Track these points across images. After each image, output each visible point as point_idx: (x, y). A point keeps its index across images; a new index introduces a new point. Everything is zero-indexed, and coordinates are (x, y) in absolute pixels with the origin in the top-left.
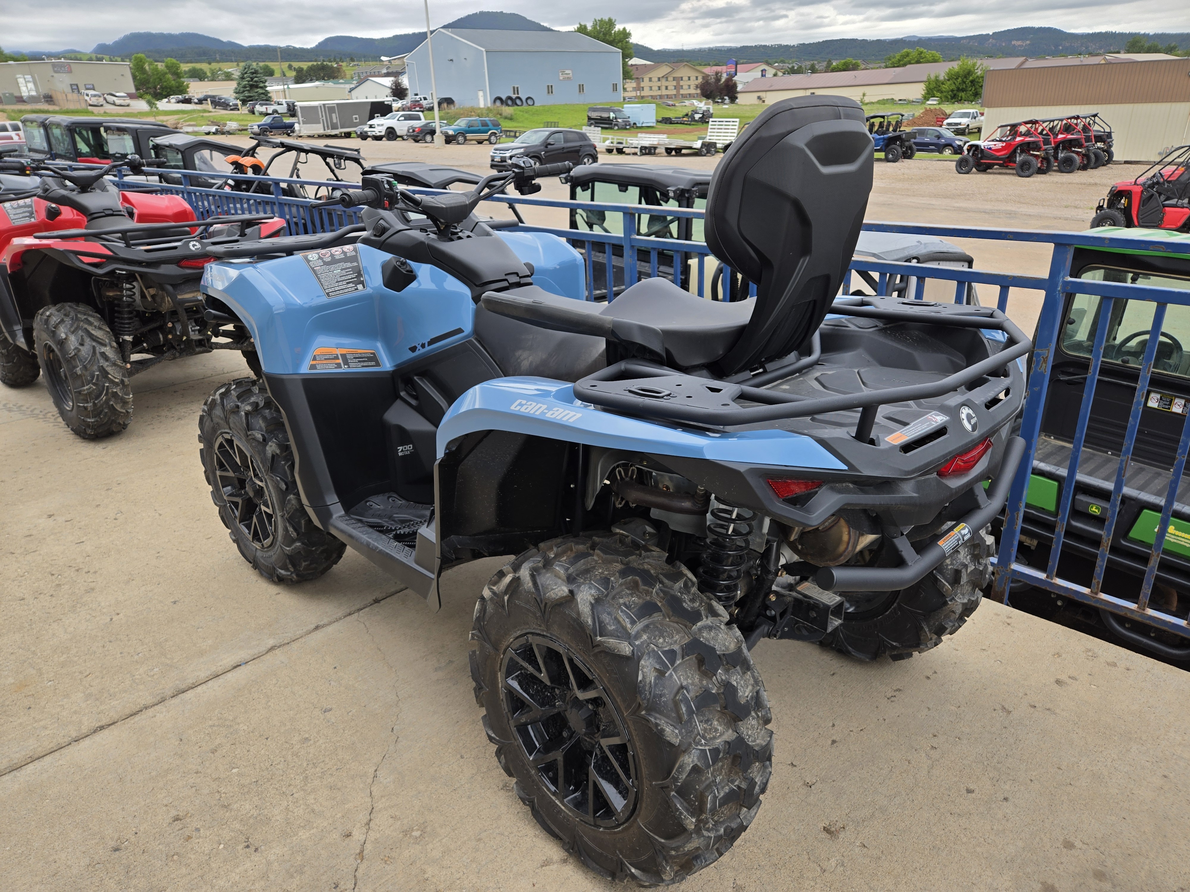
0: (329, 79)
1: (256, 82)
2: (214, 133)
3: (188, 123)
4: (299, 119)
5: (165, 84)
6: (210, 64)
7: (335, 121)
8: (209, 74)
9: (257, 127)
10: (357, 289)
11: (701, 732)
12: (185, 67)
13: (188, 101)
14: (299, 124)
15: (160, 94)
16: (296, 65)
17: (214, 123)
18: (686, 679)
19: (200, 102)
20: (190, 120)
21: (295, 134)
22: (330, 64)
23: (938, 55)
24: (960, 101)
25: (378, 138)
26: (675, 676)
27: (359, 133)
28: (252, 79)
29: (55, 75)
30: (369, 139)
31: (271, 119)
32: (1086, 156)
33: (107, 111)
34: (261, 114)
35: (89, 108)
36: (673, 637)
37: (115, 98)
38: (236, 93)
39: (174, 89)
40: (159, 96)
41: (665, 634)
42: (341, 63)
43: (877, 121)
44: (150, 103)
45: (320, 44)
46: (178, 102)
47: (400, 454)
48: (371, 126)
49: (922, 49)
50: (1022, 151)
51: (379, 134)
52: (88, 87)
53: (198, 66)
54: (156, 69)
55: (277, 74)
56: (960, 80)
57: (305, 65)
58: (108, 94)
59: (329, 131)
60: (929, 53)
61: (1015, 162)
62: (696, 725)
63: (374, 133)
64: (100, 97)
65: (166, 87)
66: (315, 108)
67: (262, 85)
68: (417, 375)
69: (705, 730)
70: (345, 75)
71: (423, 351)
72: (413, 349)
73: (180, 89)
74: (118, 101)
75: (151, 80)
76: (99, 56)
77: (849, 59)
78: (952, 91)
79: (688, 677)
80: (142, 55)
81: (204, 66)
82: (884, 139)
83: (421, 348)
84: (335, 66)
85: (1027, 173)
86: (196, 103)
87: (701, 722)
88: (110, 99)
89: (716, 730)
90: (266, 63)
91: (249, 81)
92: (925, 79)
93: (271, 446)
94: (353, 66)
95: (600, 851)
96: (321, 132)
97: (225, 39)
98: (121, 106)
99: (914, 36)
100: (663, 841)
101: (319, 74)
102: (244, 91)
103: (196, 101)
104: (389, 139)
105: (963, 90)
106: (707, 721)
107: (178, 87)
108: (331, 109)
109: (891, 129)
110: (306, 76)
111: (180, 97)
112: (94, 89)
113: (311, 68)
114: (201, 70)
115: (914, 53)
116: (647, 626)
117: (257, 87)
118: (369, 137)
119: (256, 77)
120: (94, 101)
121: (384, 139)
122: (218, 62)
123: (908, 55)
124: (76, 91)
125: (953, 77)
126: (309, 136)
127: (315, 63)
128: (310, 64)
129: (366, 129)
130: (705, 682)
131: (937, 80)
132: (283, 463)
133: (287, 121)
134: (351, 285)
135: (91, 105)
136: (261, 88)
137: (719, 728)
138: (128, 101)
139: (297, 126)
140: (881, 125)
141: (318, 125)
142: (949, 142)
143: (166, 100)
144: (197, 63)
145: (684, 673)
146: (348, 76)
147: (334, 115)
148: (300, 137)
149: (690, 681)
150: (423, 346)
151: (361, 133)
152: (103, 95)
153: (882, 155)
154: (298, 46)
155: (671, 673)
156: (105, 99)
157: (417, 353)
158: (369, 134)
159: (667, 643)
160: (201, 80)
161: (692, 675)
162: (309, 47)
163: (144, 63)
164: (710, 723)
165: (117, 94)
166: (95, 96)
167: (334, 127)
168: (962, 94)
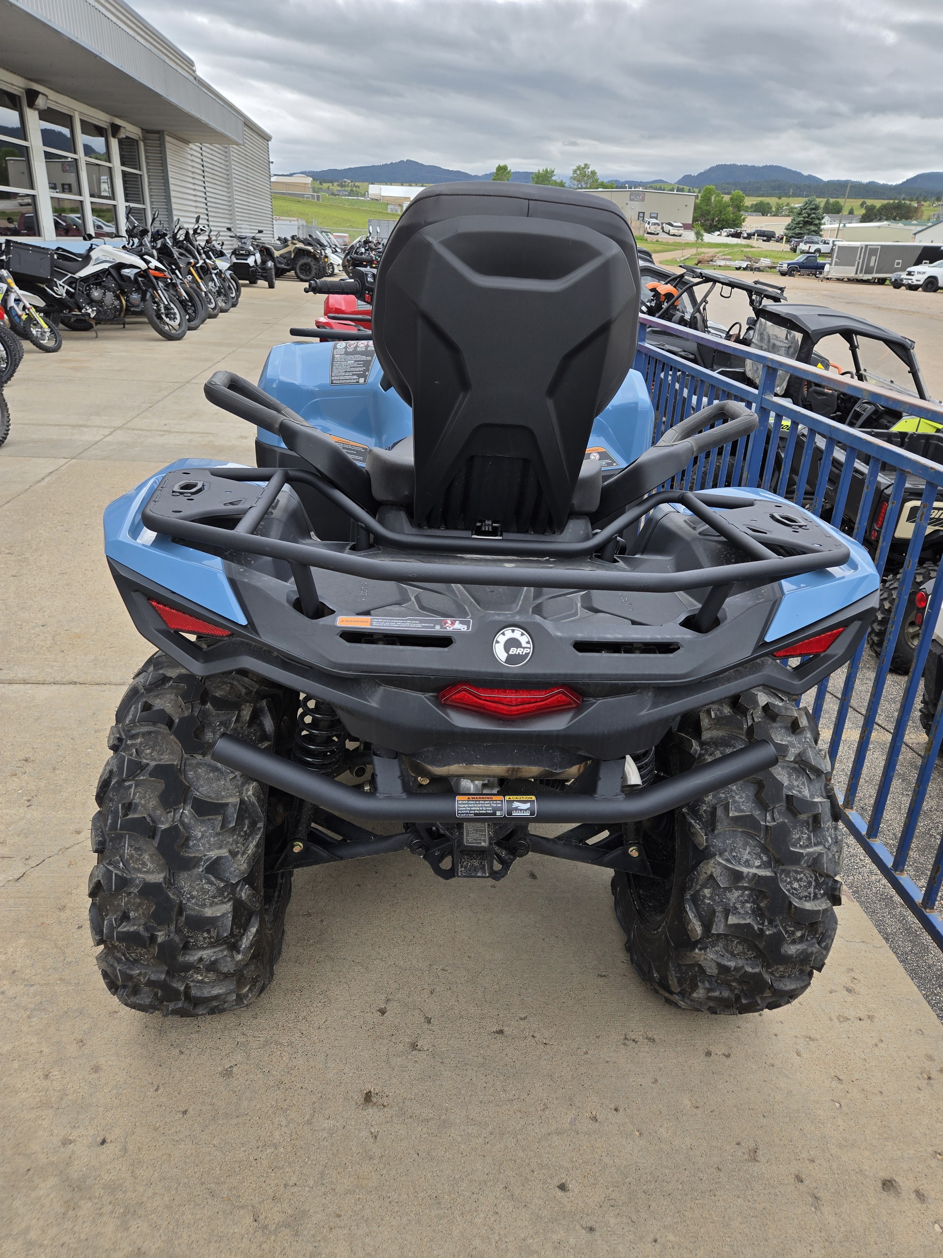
0: (901, 219)
1: (812, 218)
2: (745, 269)
3: (724, 257)
4: (832, 261)
5: (723, 216)
6: (780, 198)
7: (872, 264)
8: (774, 209)
9: (786, 265)
10: (358, 382)
11: (126, 856)
12: (749, 201)
13: (737, 235)
14: (830, 264)
15: (716, 226)
16: (869, 202)
17: (749, 259)
18: (141, 798)
19: (749, 236)
20: (729, 254)
21: (822, 276)
22: (908, 202)
25: (913, 288)
26: (133, 790)
27: (893, 280)
28: (809, 215)
29: (630, 203)
30: (903, 288)
31: (805, 257)
33: (659, 240)
34: (803, 252)
35: (646, 235)
36: (161, 755)
37: (671, 228)
38: (787, 229)
39: (730, 222)
40: (711, 229)
41: (158, 748)
42: (923, 203)
44: (698, 235)
45: (908, 181)
46: (728, 236)
48: (909, 274)
51: (915, 283)
52: (653, 215)
53: (766, 200)
54: (720, 202)
55: (845, 212)
57: (878, 203)
58: (667, 224)
59: (861, 275)
62: (125, 846)
63: (910, 282)
64: (659, 225)
65: (723, 220)
66: (855, 249)
67: (817, 222)
69: (132, 856)
70: (922, 216)
73: (736, 222)
74: (673, 231)
75: (712, 212)
76: (681, 187)
79: (144, 797)
80: (712, 187)
81: (773, 201)
84: (916, 205)
86: (744, 238)
87: (131, 846)
88: (667, 228)
89: (144, 864)
90: (838, 200)
91: (804, 218)
94: (936, 206)
96: (852, 275)
97: (805, 173)
98: (674, 235)
101: (892, 214)
102: (795, 228)
103: (745, 235)
104: (925, 290)
106: (137, 849)
107: (734, 221)
108: (872, 251)
110: (876, 215)
111: (733, 230)
112: (656, 218)
113: (884, 207)
114: (768, 204)
116: (150, 733)
117: (811, 223)
118: (904, 285)
119: (814, 213)
120: (652, 229)
121: (920, 289)
122: (789, 197)
124: (641, 219)
126: (838, 279)
127: (891, 201)
128: (885, 202)
129: (904, 275)
130: (158, 812)
133: (821, 262)
134: (355, 377)
135: (648, 233)
136: (816, 225)
137: (149, 865)
138: (681, 231)
139: (827, 268)
141: (851, 268)
143: (718, 233)
144: (767, 196)
145: (143, 792)
146: (925, 217)
147: (873, 258)
148: (828, 279)
149: (143, 802)
151: (896, 280)
152: (662, 224)
154: (881, 182)
155: (132, 785)
156: (663, 228)
158: (905, 282)
159: (152, 756)
160: (763, 215)
161: (150, 798)
162: (894, 184)
163: (712, 195)
164: (139, 852)
165: (675, 224)
166: (655, 224)
167: (869, 271)
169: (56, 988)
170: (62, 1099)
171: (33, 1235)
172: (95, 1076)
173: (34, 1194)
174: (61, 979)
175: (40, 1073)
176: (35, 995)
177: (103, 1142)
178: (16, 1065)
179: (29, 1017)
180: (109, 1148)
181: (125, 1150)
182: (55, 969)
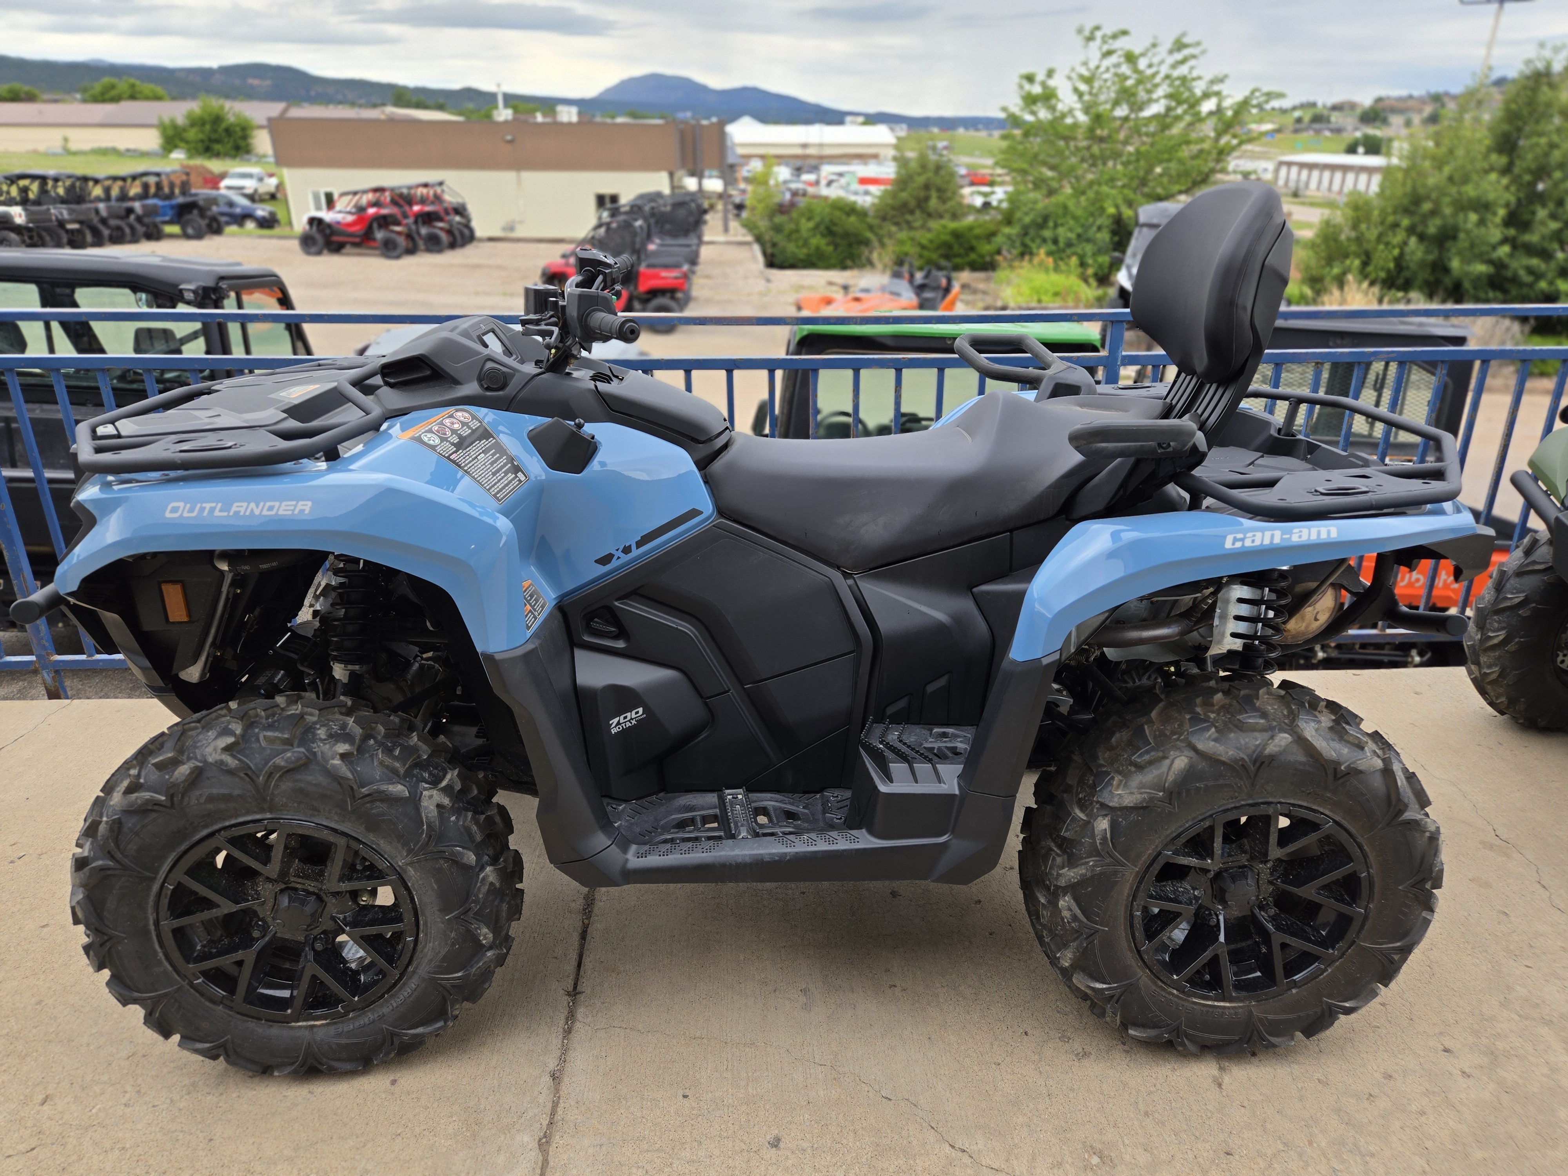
23: (160, 90)
24: (217, 155)
32: (449, 232)
43: (152, 180)
47: (613, 731)
49: (132, 80)
50: (380, 227)
56: (208, 127)
60: (147, 88)
61: (374, 240)
68: (617, 600)
71: (625, 558)
72: (605, 560)
77: (17, 85)
78: (202, 141)
82: (172, 207)
83: (622, 555)
85: (395, 254)
92: (155, 121)
93: (431, 797)
95: (1295, 1016)
99: (100, 61)
100: (1398, 944)
105: (218, 141)
109: (177, 191)
115: (122, 86)
123: (113, 87)
125: (196, 122)
131: (174, 126)
132: (453, 818)
140: (159, 186)
142: (246, 212)
150: (627, 550)
153: (175, 229)
157: (614, 563)
168: (217, 147)
169: (1323, 1144)
170: (1434, 1092)
171: (1546, 1071)
172: (1395, 1075)
173: (1520, 1081)
174: (1310, 1143)
175: (1423, 1119)
176: (1343, 1161)
177: (1446, 1050)
178: (1429, 1144)
179: (1372, 1155)
180: (1448, 1044)
181: (1441, 1033)
182: (1300, 1155)
